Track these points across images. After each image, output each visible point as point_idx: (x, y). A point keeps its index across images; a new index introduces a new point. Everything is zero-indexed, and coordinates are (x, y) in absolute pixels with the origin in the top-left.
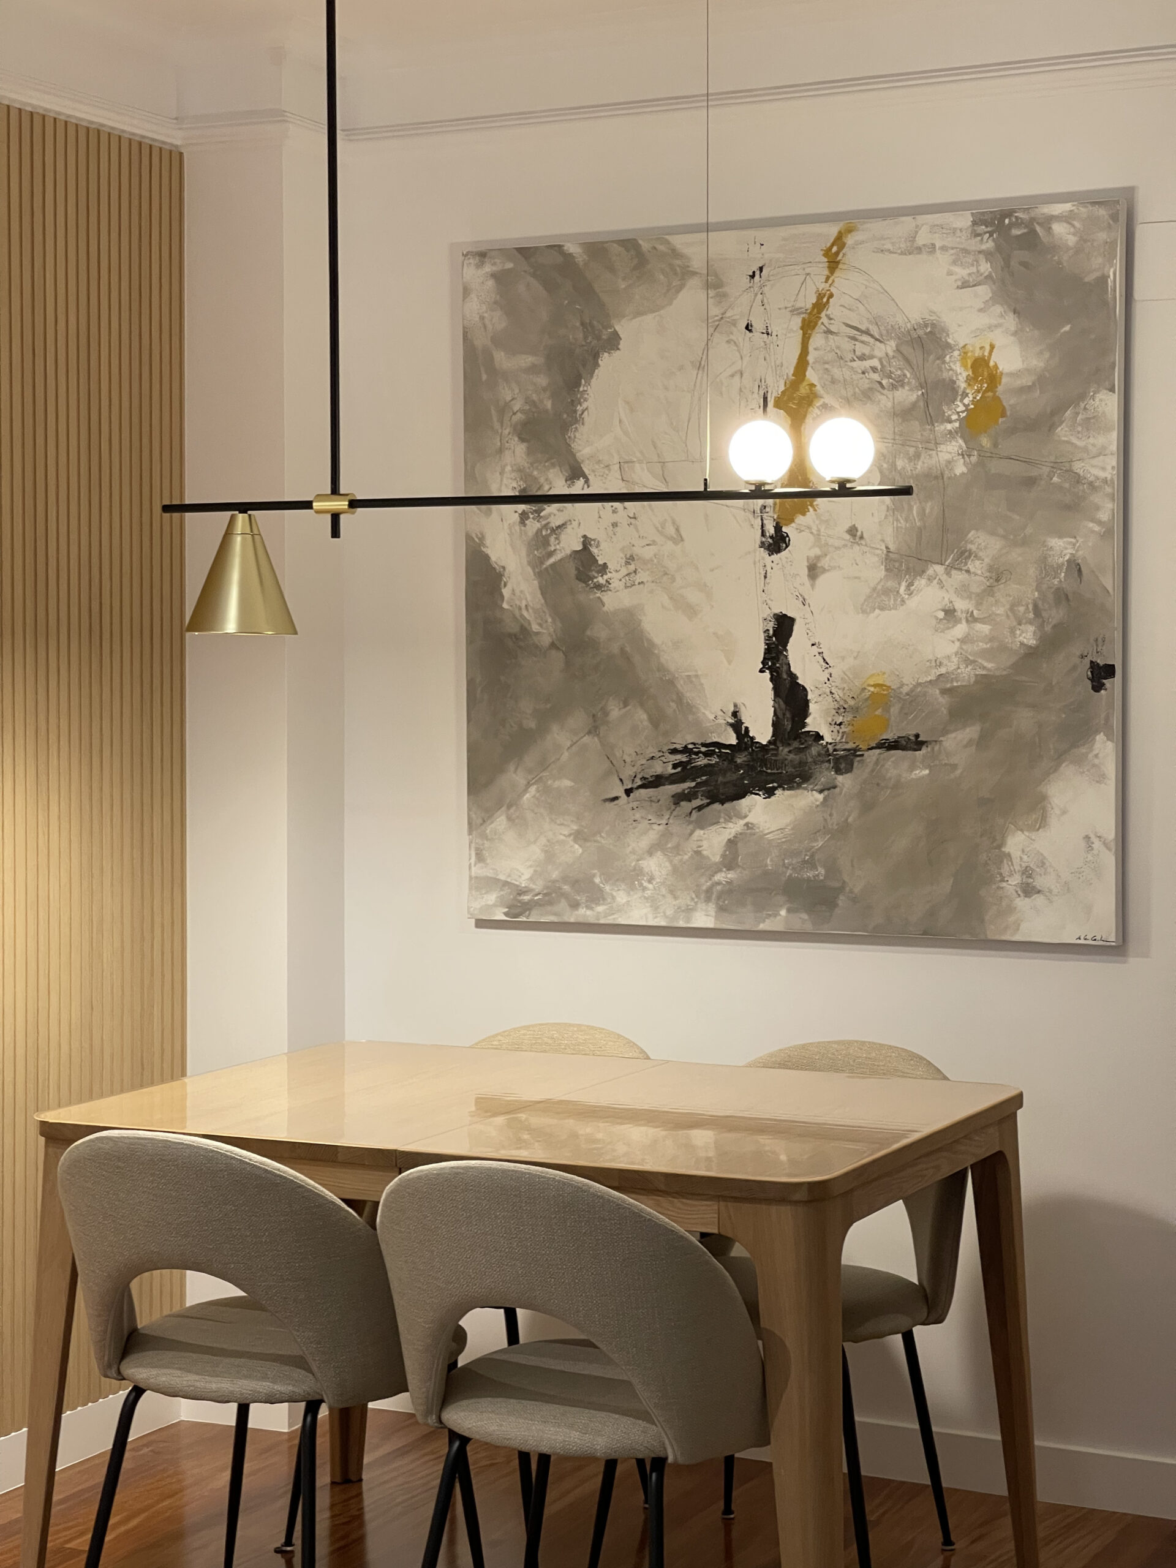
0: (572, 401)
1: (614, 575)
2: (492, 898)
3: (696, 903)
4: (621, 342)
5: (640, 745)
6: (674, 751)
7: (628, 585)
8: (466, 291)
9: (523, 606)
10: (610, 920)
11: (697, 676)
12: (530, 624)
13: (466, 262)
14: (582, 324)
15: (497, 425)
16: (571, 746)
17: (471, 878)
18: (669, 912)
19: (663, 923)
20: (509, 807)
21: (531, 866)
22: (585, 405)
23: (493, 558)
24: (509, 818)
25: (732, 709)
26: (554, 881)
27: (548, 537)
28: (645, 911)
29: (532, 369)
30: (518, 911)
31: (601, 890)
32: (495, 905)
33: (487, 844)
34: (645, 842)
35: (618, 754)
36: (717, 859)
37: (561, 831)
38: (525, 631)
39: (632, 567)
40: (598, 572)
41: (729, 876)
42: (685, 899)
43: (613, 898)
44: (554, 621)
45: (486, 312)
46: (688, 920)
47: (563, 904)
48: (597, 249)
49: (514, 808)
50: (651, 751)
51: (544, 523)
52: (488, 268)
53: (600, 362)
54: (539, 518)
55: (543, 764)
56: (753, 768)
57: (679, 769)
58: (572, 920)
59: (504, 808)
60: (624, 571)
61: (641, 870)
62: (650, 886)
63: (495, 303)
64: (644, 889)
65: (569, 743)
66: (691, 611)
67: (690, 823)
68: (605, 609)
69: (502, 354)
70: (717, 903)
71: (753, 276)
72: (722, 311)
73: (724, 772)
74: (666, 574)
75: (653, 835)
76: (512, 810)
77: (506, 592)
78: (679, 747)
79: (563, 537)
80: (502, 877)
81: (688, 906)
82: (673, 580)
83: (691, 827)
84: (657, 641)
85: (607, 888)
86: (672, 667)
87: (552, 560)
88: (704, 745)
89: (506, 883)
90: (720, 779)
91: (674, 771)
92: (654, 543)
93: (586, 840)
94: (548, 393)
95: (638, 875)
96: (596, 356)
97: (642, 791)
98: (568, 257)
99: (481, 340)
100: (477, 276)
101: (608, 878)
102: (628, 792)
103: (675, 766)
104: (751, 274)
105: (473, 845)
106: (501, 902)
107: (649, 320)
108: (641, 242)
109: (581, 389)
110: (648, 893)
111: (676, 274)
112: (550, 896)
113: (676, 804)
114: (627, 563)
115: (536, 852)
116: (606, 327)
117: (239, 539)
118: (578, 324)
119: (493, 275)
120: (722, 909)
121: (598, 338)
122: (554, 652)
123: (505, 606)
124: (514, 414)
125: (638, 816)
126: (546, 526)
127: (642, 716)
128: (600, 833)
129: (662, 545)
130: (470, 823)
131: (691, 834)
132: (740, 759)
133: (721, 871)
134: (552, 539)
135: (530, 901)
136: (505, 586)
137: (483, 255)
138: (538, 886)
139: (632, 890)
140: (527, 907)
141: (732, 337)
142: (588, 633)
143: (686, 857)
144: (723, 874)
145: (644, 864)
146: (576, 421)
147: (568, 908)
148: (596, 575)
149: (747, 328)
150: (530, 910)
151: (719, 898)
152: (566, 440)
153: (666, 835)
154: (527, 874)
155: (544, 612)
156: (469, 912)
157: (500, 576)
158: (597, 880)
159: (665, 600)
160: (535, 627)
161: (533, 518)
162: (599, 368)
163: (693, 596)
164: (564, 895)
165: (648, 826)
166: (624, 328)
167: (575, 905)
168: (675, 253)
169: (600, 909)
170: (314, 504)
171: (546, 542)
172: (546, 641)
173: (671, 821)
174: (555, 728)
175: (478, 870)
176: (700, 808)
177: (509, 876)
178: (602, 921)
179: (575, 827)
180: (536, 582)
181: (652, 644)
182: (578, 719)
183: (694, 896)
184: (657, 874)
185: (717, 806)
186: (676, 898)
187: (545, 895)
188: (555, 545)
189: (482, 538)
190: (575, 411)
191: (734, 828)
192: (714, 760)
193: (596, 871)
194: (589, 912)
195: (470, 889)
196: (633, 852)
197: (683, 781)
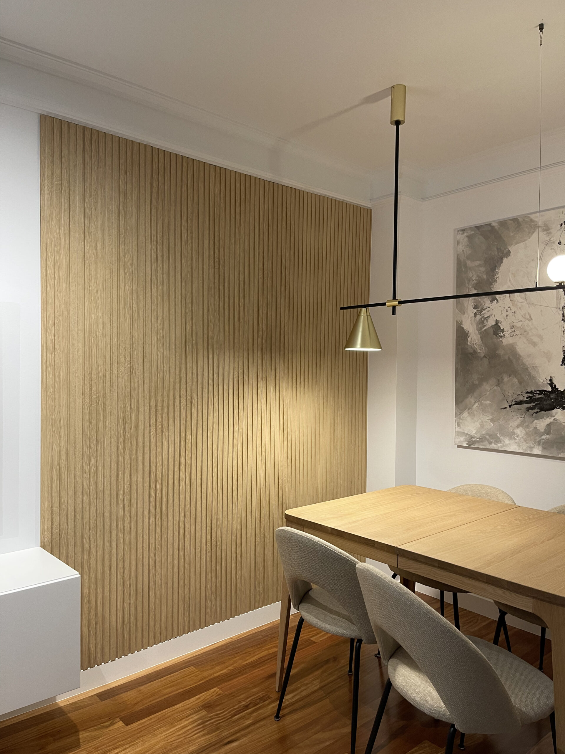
0: (493, 275)
1: (506, 332)
2: (462, 439)
3: (535, 445)
4: (511, 253)
5: (515, 390)
6: (527, 393)
7: (511, 336)
8: (458, 243)
9: (475, 343)
10: (503, 449)
11: (536, 367)
12: (477, 349)
13: (458, 233)
14: (497, 249)
15: (467, 285)
16: (490, 390)
17: (456, 432)
18: (524, 448)
19: (522, 451)
20: (469, 409)
21: (475, 429)
22: (497, 276)
23: (465, 328)
24: (469, 413)
25: (549, 378)
26: (483, 435)
27: (484, 320)
28: (515, 447)
29: (480, 266)
30: (470, 443)
31: (500, 439)
32: (463, 441)
33: (461, 421)
34: (516, 423)
35: (507, 393)
36: (543, 431)
37: (486, 418)
38: (475, 352)
39: (513, 330)
40: (501, 332)
41: (547, 437)
42: (530, 444)
43: (504, 442)
44: (485, 348)
45: (465, 248)
46: (531, 451)
47: (486, 443)
48: (503, 223)
49: (470, 410)
50: (519, 393)
51: (482, 316)
52: (465, 234)
53: (503, 261)
54: (481, 315)
55: (480, 396)
56: (557, 399)
57: (529, 399)
58: (490, 448)
59: (467, 410)
60: (510, 331)
61: (514, 432)
62: (517, 438)
63: (467, 245)
64: (515, 439)
65: (489, 390)
66: (534, 344)
67: (533, 417)
68: (503, 344)
69: (470, 261)
70: (542, 446)
71: (562, 225)
72: (549, 238)
73: (546, 400)
74: (525, 332)
75: (519, 421)
76: (470, 411)
77: (469, 339)
78: (529, 391)
79: (489, 320)
80: (466, 432)
81: (531, 446)
82: (528, 333)
83: (533, 419)
84: (522, 354)
85: (502, 438)
86: (527, 364)
87: (485, 328)
88: (538, 391)
89: (467, 434)
90: (545, 403)
91: (527, 399)
92: (521, 321)
93: (495, 421)
94: (485, 273)
95: (513, 434)
96: (502, 259)
97: (515, 406)
98: (493, 227)
99: (462, 258)
100: (463, 238)
101: (502, 435)
102: (510, 406)
103: (527, 398)
104: (561, 224)
105: (457, 421)
106: (465, 440)
107: (521, 245)
108: (519, 218)
109: (496, 271)
110: (516, 441)
111: (532, 228)
112: (482, 439)
113: (528, 411)
114: (511, 328)
115: (478, 424)
116: (506, 249)
117: (362, 317)
118: (496, 249)
119: (468, 237)
120: (544, 448)
121: (503, 253)
122: (485, 359)
123: (469, 344)
124: (473, 281)
125: (513, 414)
126: (483, 317)
127: (515, 380)
128: (499, 419)
129: (524, 322)
130: (455, 414)
131: (533, 421)
132: (552, 396)
133: (544, 435)
134: (485, 321)
135: (475, 441)
136: (469, 337)
137: (464, 230)
138: (478, 436)
139: (511, 439)
140: (474, 442)
141: (552, 247)
142: (497, 352)
143: (531, 429)
144: (545, 436)
145: (515, 431)
146: (494, 282)
147: (488, 444)
148: (500, 332)
149: (559, 243)
150: (475, 443)
151: (543, 444)
152: (490, 288)
153: (523, 422)
154: (474, 432)
155: (482, 346)
156: (455, 442)
157: (467, 334)
158: (498, 435)
159: (525, 341)
160: (479, 351)
161: (479, 315)
162: (503, 263)
163: (535, 339)
164: (488, 440)
165: (517, 418)
166: (512, 249)
167: (490, 443)
168: (532, 221)
169: (499, 445)
170: (387, 304)
171: (483, 322)
172: (482, 355)
173: (525, 416)
174: (485, 384)
175: (458, 429)
176: (536, 413)
177: (468, 432)
178: (500, 449)
179: (491, 417)
180: (479, 336)
181: (520, 356)
182: (493, 381)
183: (534, 443)
184: (520, 434)
185: (543, 412)
186: (527, 443)
187: (480, 439)
188: (486, 323)
189: (461, 322)
190: (494, 278)
191: (549, 420)
192: (542, 396)
193: (498, 432)
194: (495, 446)
195: (455, 435)
196: (511, 427)
197: (531, 403)
